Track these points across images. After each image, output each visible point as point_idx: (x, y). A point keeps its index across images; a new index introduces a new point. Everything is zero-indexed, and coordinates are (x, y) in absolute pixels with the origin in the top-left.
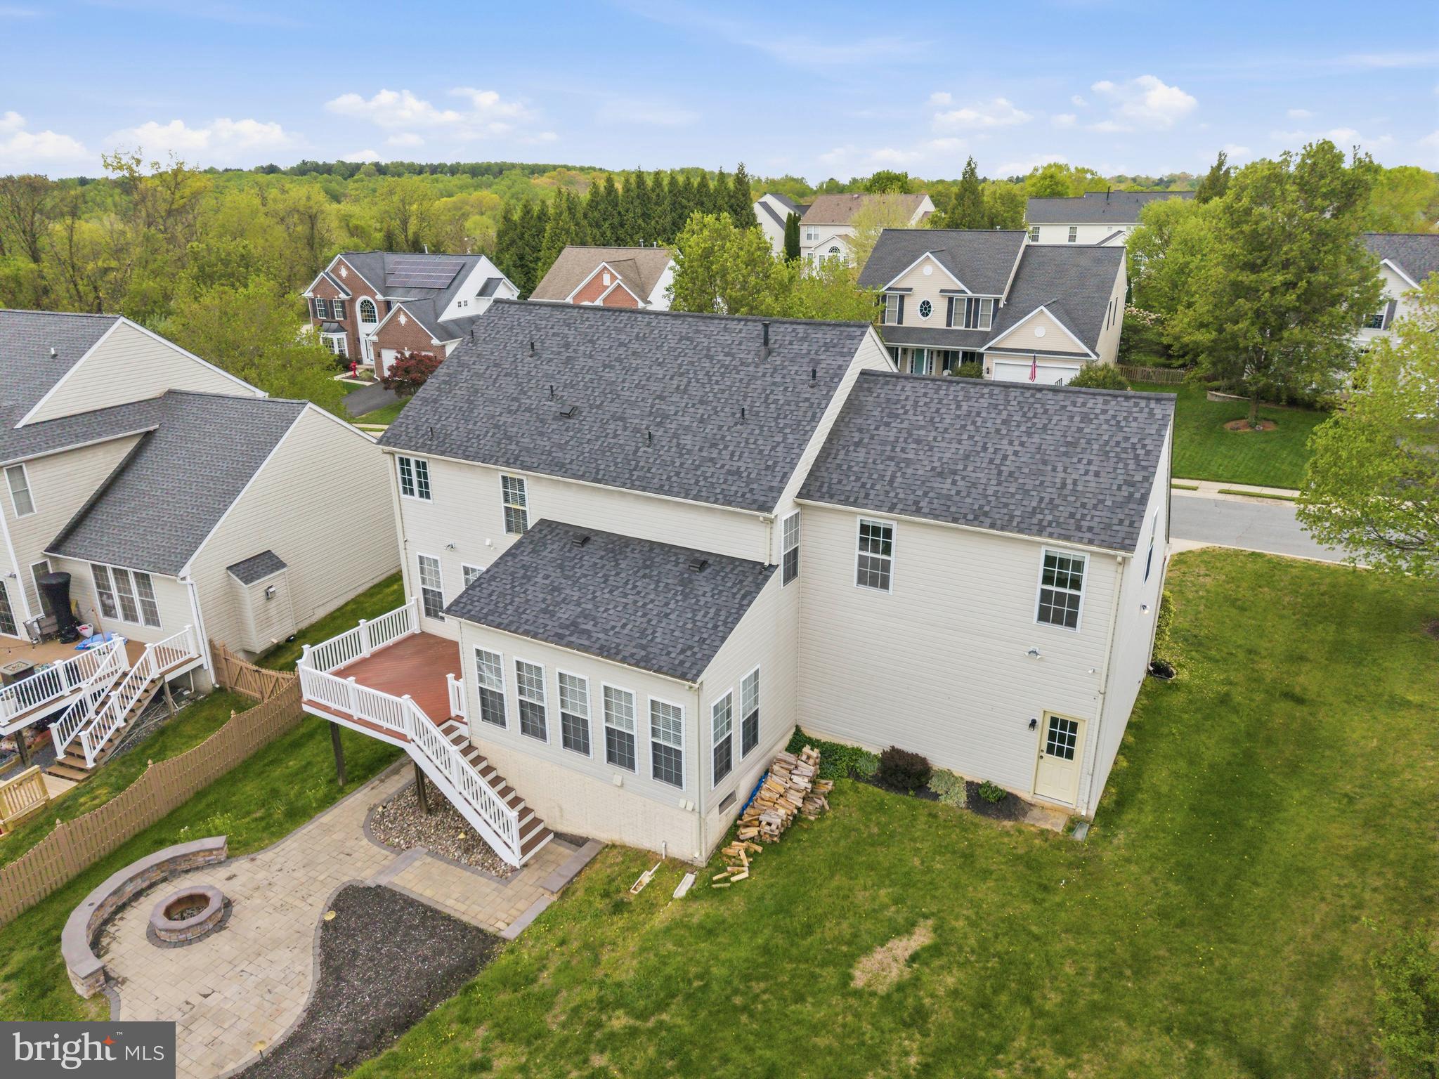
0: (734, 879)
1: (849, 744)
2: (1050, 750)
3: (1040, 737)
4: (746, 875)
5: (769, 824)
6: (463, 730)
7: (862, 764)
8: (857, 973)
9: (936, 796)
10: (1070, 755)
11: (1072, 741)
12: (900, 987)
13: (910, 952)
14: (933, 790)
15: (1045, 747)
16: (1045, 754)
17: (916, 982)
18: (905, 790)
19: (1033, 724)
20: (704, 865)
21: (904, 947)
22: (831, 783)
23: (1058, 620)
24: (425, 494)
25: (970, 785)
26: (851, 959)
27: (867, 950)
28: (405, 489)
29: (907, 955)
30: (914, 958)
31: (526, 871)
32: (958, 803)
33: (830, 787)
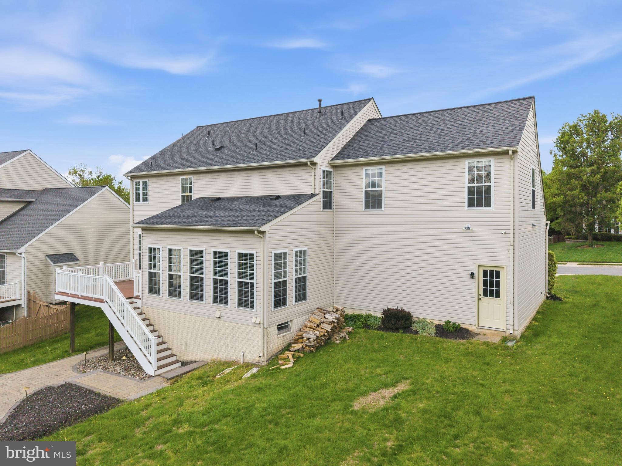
0: (282, 367)
1: (364, 313)
2: (485, 294)
3: (477, 285)
4: (291, 365)
5: (308, 339)
6: (139, 303)
7: (370, 322)
8: (355, 404)
9: (416, 332)
10: (498, 295)
11: (498, 285)
12: (386, 409)
13: (393, 394)
14: (415, 329)
15: (481, 292)
16: (482, 297)
17: (397, 407)
18: (397, 330)
19: (472, 275)
20: (266, 363)
21: (388, 393)
22: (351, 328)
23: (480, 205)
24: (145, 200)
25: (437, 326)
26: (352, 398)
27: (363, 394)
28: (136, 199)
29: (391, 395)
30: (395, 397)
31: (158, 377)
32: (430, 334)
33: (350, 330)
